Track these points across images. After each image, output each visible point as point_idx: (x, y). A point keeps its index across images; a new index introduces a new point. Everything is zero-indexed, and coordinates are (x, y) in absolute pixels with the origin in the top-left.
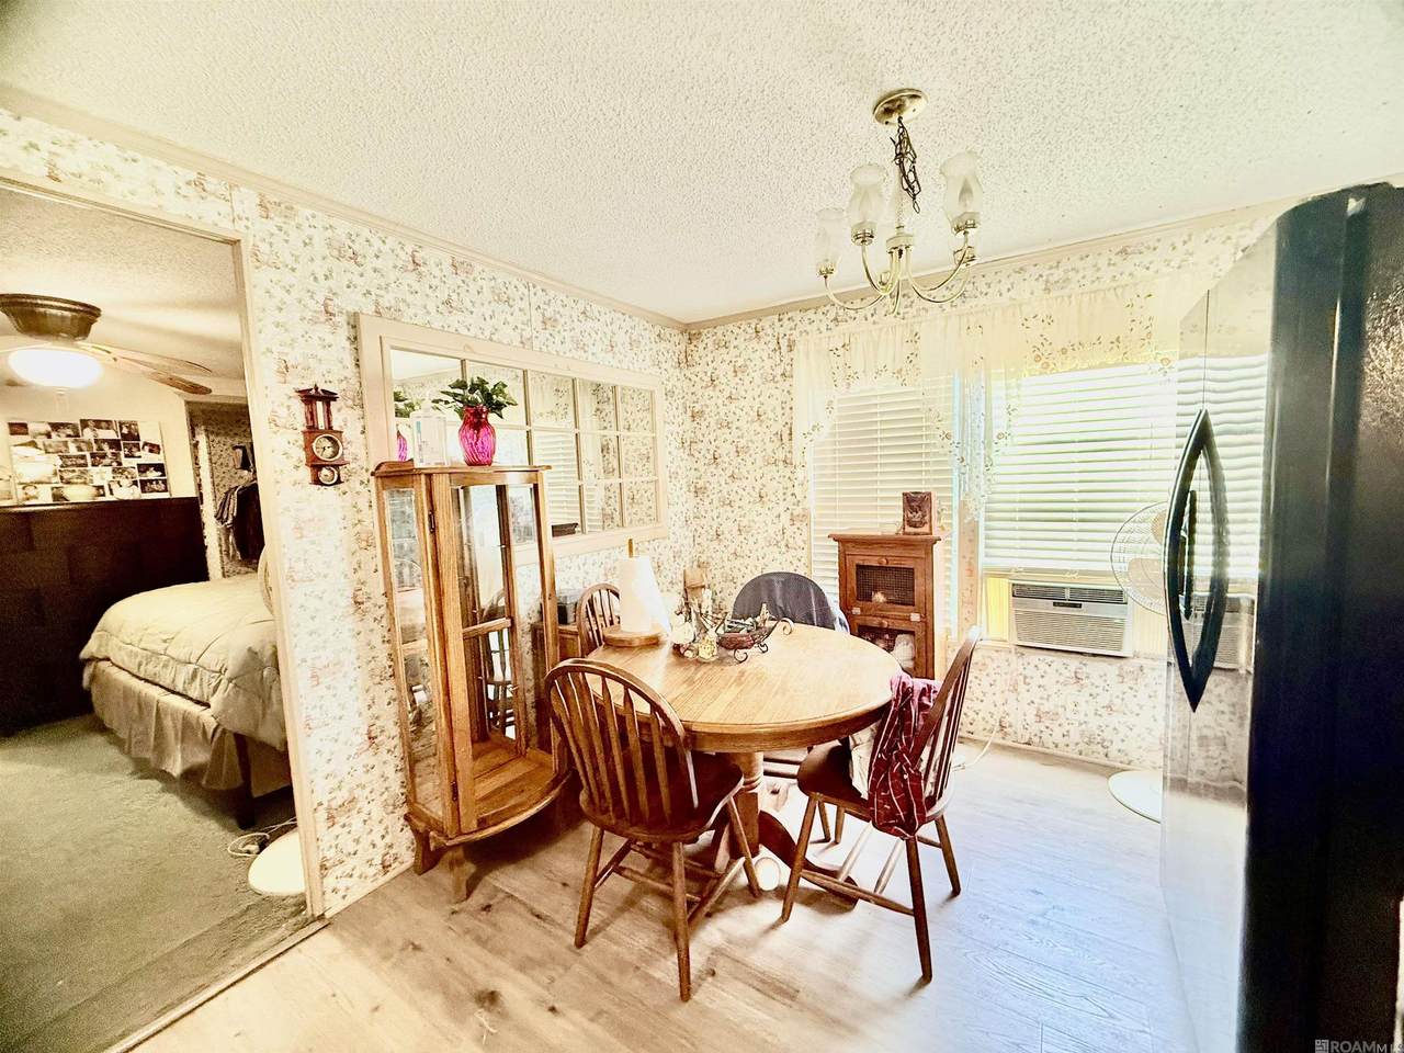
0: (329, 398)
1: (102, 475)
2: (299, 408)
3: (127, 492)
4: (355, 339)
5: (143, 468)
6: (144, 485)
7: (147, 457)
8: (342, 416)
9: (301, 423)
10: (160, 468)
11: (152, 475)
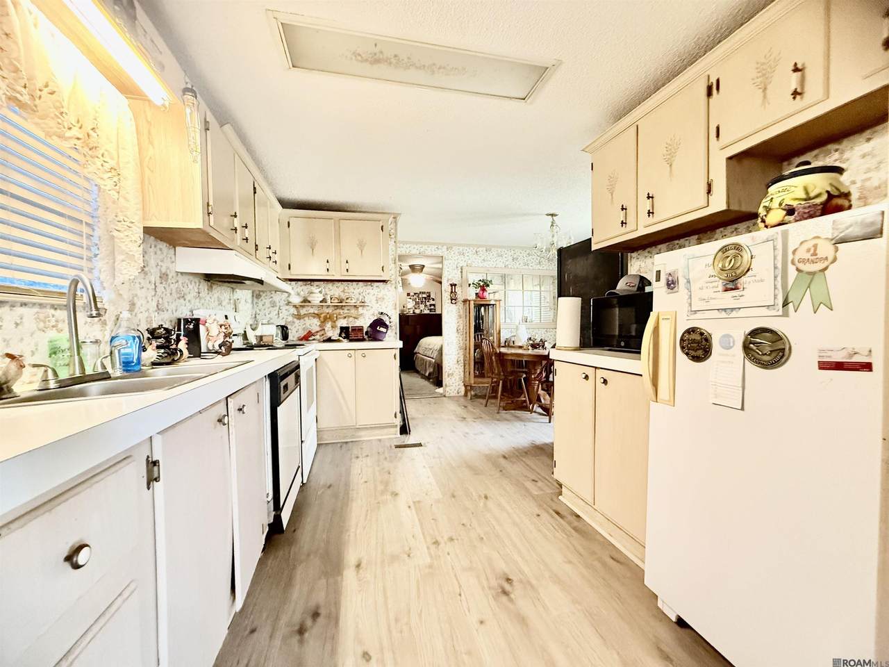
0: (455, 285)
1: (422, 307)
2: (450, 287)
3: (427, 312)
4: (462, 272)
5: (431, 305)
6: (431, 310)
7: (432, 302)
8: (458, 289)
9: (450, 290)
10: (434, 305)
11: (432, 307)
